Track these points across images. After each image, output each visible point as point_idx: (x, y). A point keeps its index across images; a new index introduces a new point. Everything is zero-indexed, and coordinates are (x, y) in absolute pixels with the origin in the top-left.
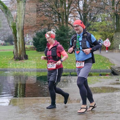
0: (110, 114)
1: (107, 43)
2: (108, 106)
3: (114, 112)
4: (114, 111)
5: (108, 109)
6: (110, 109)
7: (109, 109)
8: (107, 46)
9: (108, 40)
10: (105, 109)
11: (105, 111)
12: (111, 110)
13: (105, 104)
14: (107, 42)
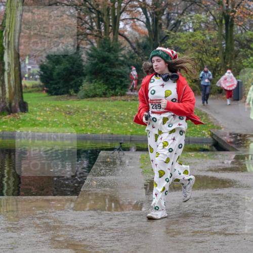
0: (208, 236)
1: (228, 82)
2: (204, 219)
3: (216, 233)
4: (215, 231)
5: (202, 224)
6: (207, 225)
7: (205, 225)
8: (228, 89)
9: (229, 73)
10: (197, 225)
11: (196, 229)
12: (209, 227)
13: (197, 214)
14: (228, 80)
